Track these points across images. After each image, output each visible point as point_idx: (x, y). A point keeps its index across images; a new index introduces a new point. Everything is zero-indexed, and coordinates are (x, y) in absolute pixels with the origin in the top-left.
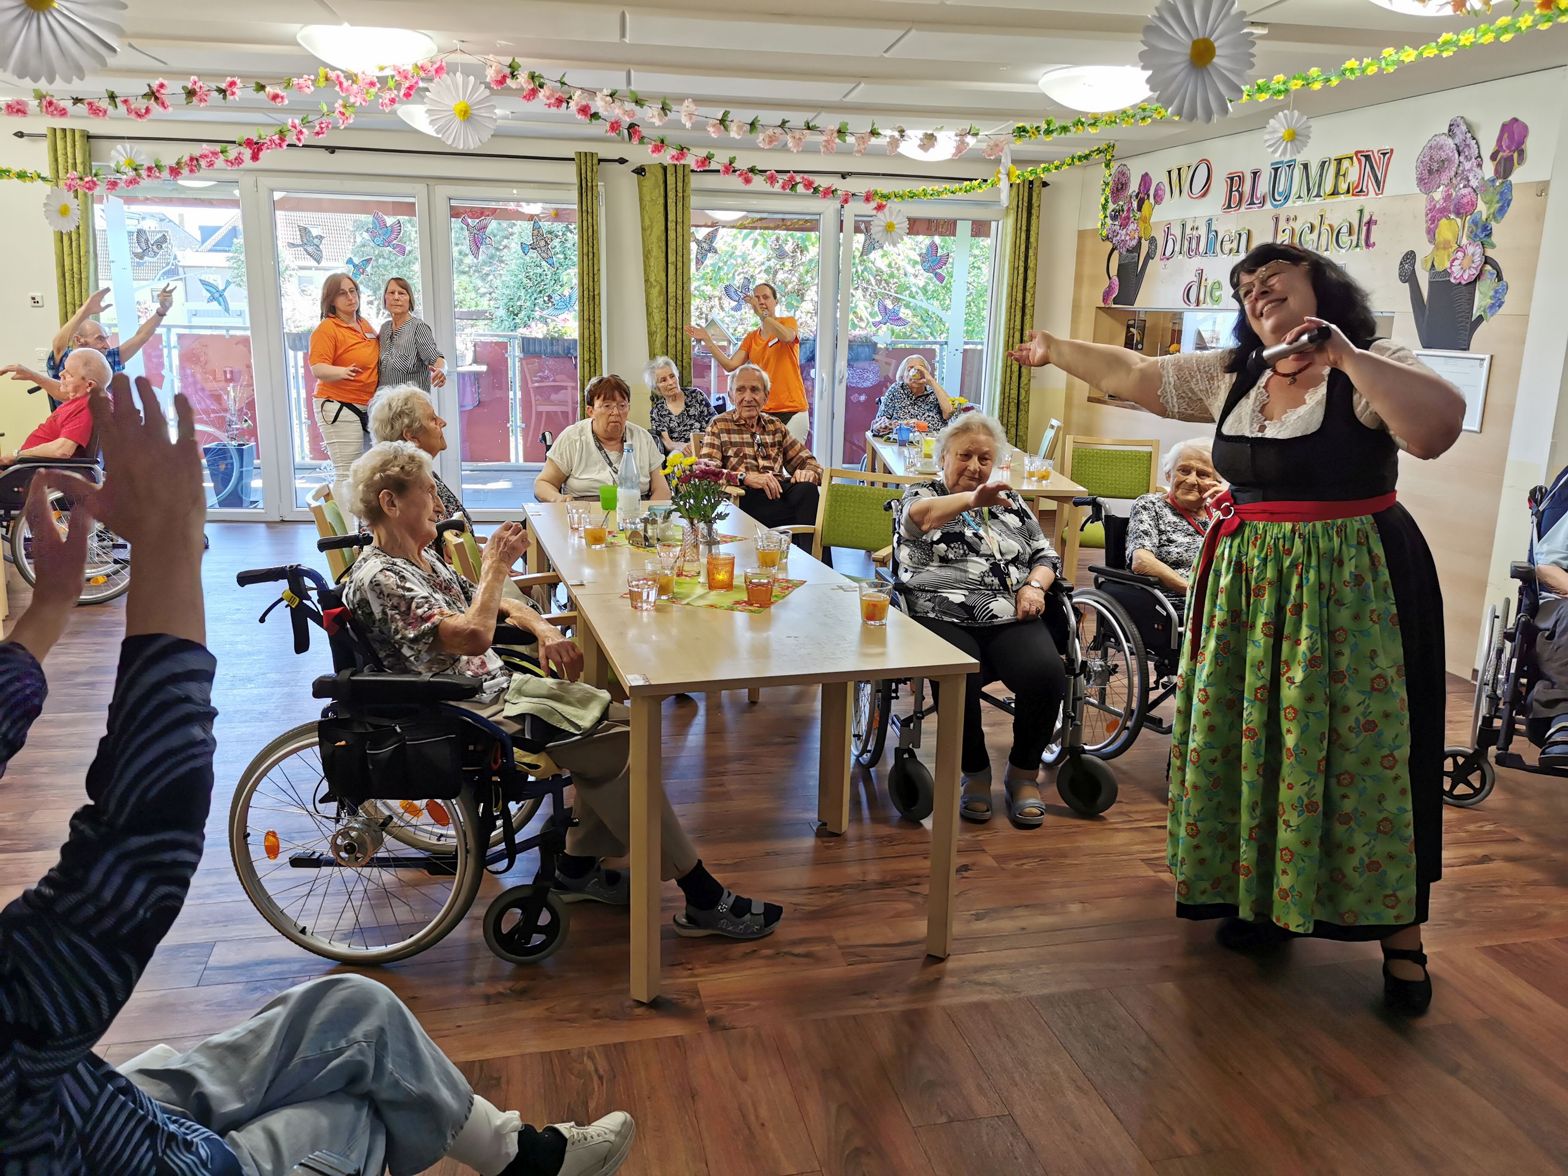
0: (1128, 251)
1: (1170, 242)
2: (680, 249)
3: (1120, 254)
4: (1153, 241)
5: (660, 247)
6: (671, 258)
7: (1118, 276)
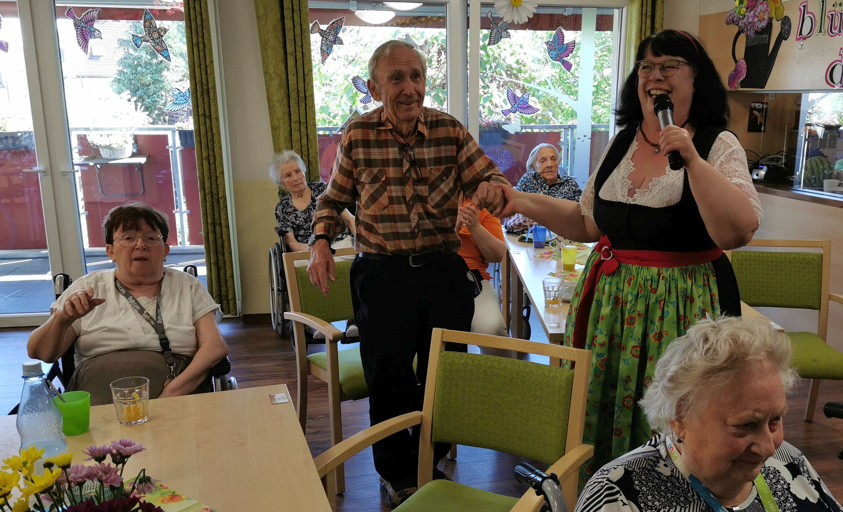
0: (756, 32)
1: (807, 22)
2: (298, 39)
3: (748, 37)
4: (786, 22)
5: (276, 37)
6: (290, 48)
7: (746, 58)
